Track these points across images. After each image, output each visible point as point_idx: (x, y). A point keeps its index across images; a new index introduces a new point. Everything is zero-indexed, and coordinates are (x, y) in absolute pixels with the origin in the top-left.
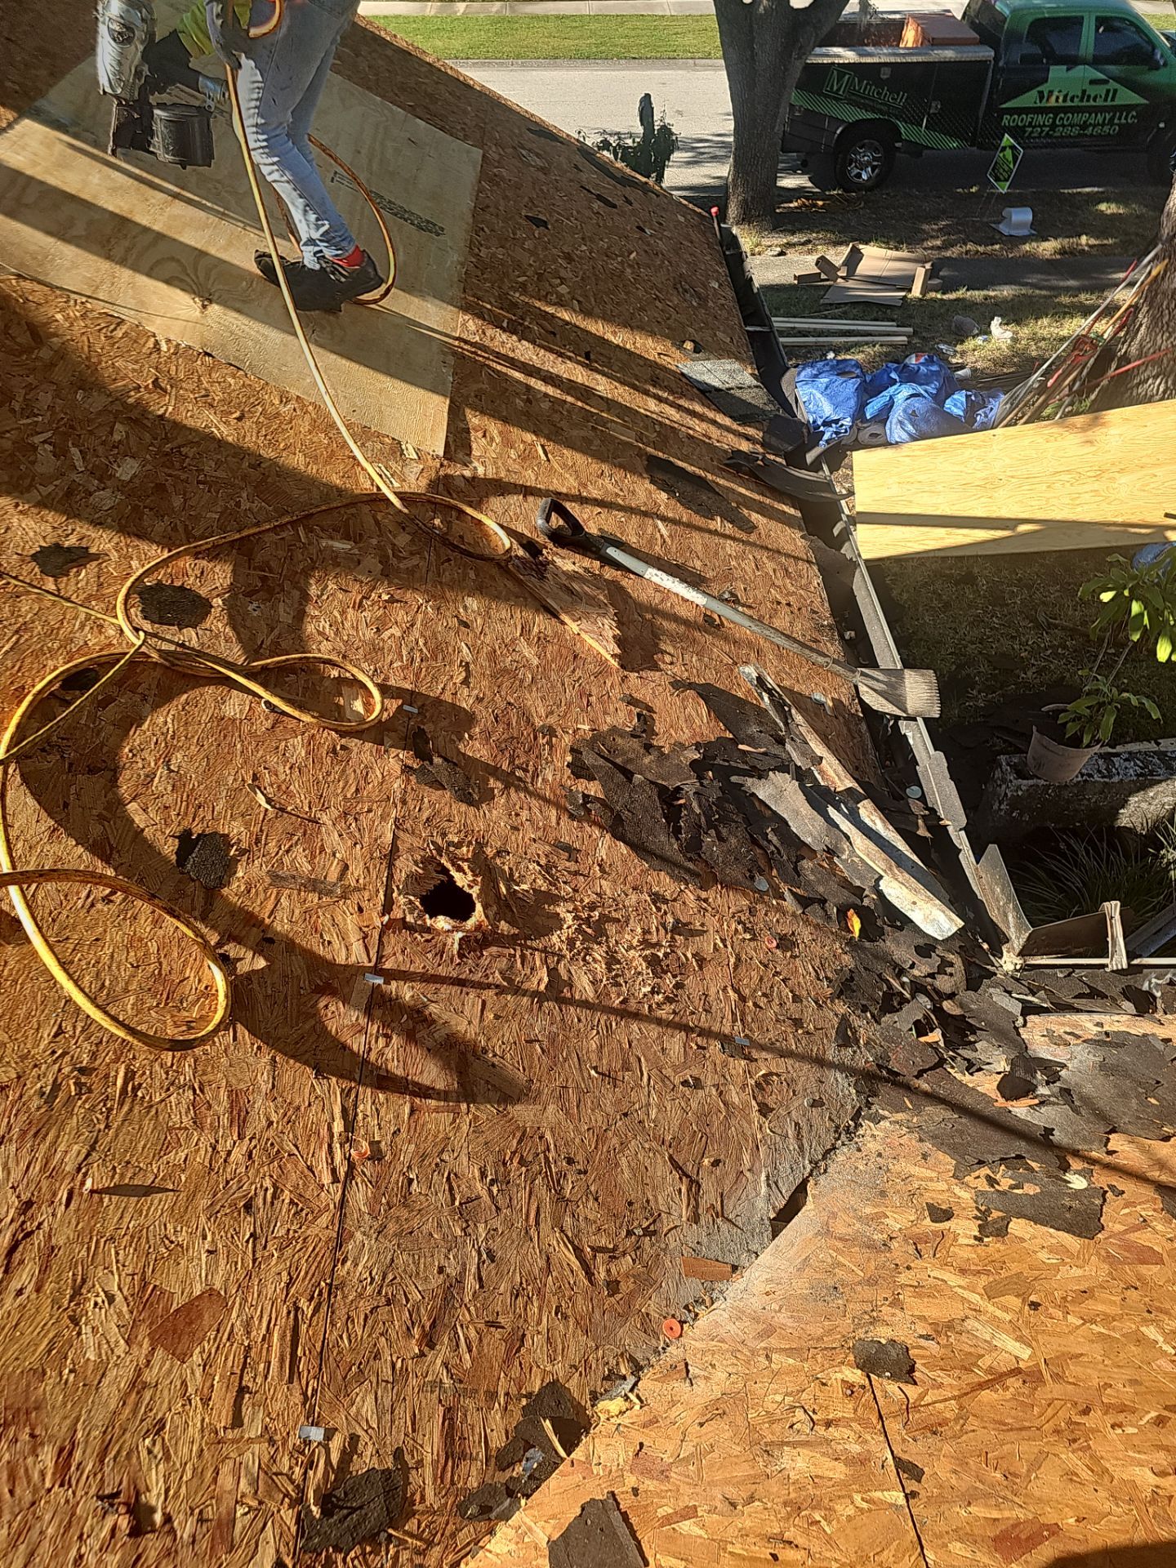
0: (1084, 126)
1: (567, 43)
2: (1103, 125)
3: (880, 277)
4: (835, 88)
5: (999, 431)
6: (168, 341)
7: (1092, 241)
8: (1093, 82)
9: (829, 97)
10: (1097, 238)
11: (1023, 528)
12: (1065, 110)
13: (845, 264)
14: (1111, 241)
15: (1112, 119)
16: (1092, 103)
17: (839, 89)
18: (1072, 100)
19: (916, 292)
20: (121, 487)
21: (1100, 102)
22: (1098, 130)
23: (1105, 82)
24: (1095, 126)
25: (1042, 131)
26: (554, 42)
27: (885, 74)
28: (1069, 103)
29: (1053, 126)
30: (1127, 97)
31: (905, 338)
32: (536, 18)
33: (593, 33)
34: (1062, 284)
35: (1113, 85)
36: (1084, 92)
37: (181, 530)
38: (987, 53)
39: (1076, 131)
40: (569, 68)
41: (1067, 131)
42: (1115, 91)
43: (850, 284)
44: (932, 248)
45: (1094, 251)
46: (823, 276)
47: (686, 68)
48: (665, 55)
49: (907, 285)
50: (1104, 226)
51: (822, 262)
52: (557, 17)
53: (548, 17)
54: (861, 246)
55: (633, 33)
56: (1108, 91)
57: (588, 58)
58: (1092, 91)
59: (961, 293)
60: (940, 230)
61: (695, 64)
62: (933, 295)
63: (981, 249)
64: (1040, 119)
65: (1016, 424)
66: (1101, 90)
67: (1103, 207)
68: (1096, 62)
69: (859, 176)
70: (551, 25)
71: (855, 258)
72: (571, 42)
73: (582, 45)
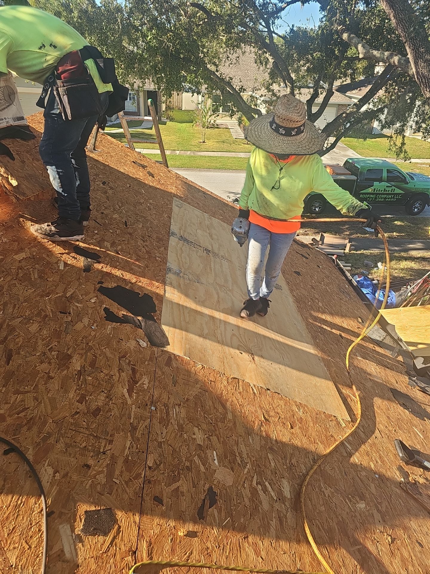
0: (385, 198)
1: (212, 164)
2: (391, 198)
3: (332, 245)
5: (401, 308)
6: (255, 386)
7: (397, 234)
8: (387, 187)
10: (399, 233)
11: (420, 346)
12: (380, 194)
13: (320, 240)
14: (403, 234)
15: (394, 197)
16: (387, 192)
18: (381, 191)
19: (347, 251)
21: (390, 192)
22: (389, 200)
23: (392, 187)
24: (389, 198)
25: (372, 199)
26: (209, 164)
28: (380, 192)
29: (376, 198)
30: (398, 191)
31: (350, 268)
32: (203, 156)
33: (220, 162)
34: (393, 249)
35: (393, 188)
36: (385, 189)
38: (354, 178)
39: (383, 200)
40: (214, 172)
41: (380, 200)
42: (394, 189)
43: (323, 247)
44: (346, 235)
45: (399, 237)
46: (314, 244)
49: (343, 248)
50: (399, 229)
51: (313, 240)
52: (208, 156)
53: (205, 156)
54: (323, 234)
55: (232, 162)
56: (392, 189)
58: (387, 189)
59: (362, 251)
60: (347, 229)
62: (353, 252)
63: (363, 236)
64: (372, 196)
65: (407, 306)
66: (390, 189)
67: (396, 222)
68: (388, 181)
69: (315, 210)
70: (207, 159)
71: (322, 238)
72: (214, 164)
73: (218, 165)
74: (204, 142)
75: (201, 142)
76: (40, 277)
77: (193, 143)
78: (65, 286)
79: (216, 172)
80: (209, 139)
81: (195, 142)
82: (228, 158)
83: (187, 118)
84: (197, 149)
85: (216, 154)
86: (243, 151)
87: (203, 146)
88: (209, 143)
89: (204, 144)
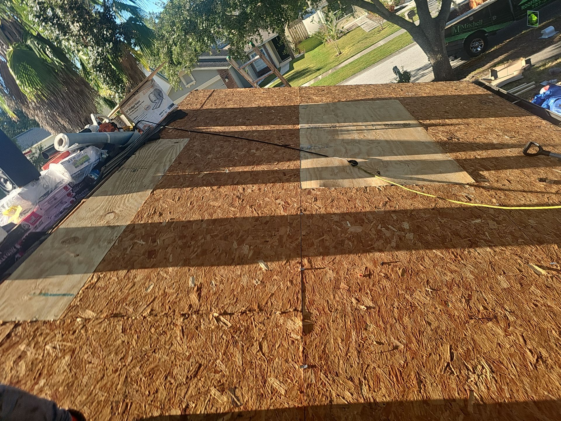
1: (356, 68)
4: (456, 32)
6: (380, 187)
9: (455, 35)
13: (492, 76)
17: (457, 31)
20: (410, 231)
25: (538, 3)
26: (353, 70)
27: (472, 19)
32: (344, 67)
33: (363, 62)
37: (435, 236)
40: (360, 74)
47: (396, 55)
48: (388, 55)
52: (349, 64)
53: (347, 65)
54: (494, 68)
55: (375, 55)
57: (365, 69)
61: (399, 52)
69: (477, 50)
70: (349, 66)
71: (494, 73)
72: (357, 68)
73: (361, 66)
74: (340, 53)
75: (338, 55)
76: (216, 180)
77: (331, 61)
78: (232, 179)
79: (362, 73)
80: (344, 48)
81: (332, 58)
82: (369, 53)
83: (317, 42)
84: (337, 63)
85: (356, 57)
86: (380, 39)
87: (341, 57)
88: (345, 52)
89: (341, 55)
